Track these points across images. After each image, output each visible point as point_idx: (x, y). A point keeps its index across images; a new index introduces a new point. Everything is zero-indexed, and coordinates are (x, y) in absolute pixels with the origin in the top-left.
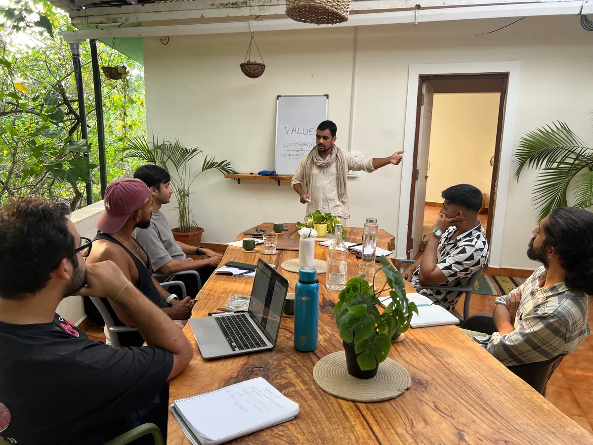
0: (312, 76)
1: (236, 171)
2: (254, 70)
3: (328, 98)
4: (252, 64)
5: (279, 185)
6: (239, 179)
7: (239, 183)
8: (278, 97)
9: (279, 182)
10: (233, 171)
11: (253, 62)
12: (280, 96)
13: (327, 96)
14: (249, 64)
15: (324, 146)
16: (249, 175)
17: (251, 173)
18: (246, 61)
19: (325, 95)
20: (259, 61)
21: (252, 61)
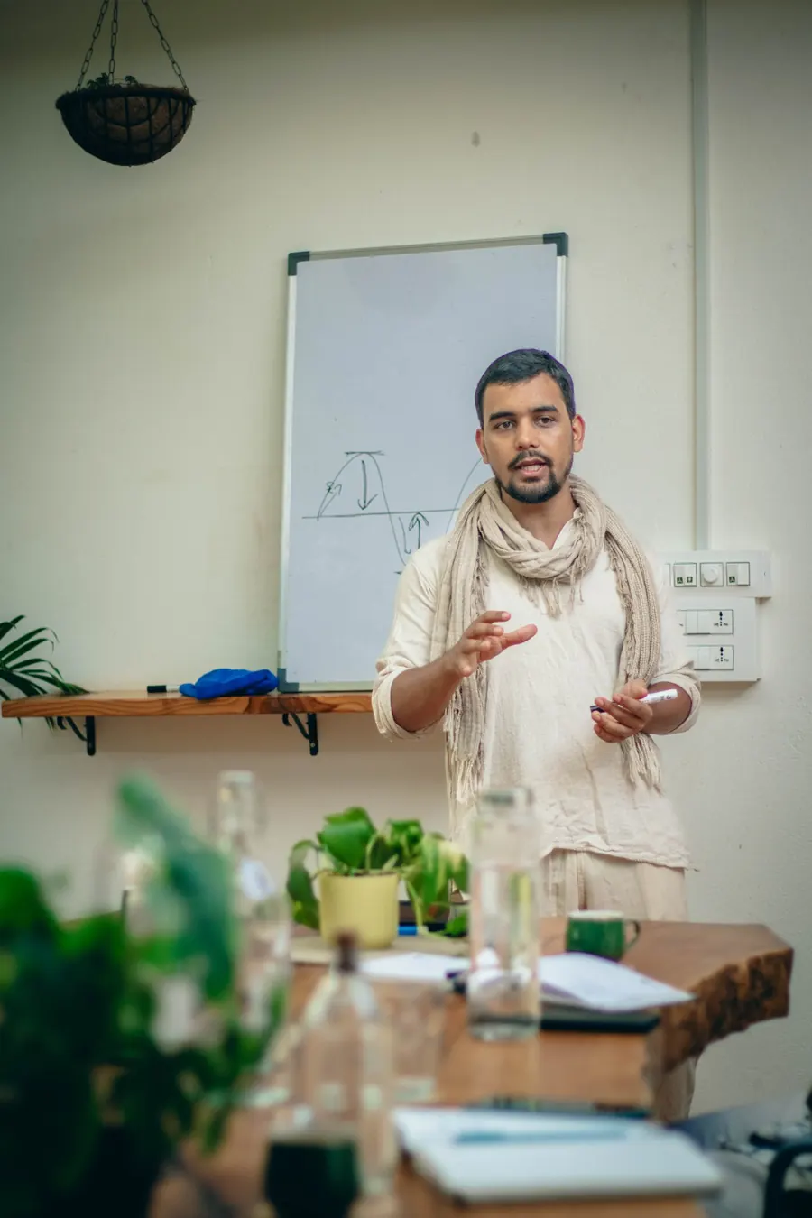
0: (476, 141)
1: (67, 678)
2: (128, 125)
3: (562, 251)
4: (116, 91)
5: (314, 751)
6: (90, 722)
7: (91, 751)
8: (295, 259)
9: (312, 736)
10: (53, 681)
11: (124, 84)
12: (305, 256)
13: (559, 241)
14: (102, 91)
15: (547, 462)
16: (145, 696)
17: (152, 690)
18: (87, 78)
19: (548, 238)
20: (157, 75)
21: (119, 79)
